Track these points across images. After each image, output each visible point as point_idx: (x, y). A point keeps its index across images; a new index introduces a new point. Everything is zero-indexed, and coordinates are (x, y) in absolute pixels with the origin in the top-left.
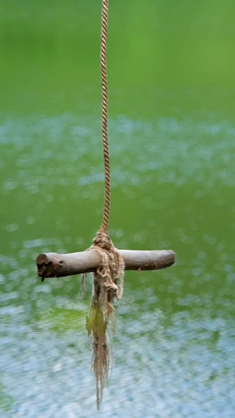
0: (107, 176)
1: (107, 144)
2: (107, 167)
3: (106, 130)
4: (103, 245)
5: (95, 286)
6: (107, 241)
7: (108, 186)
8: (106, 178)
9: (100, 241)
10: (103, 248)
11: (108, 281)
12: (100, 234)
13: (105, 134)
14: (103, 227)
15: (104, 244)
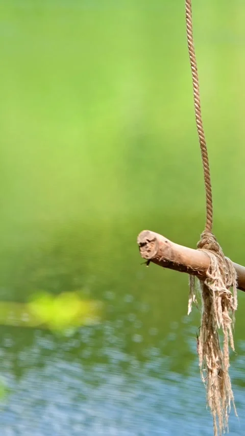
0: (206, 169)
1: (203, 132)
2: (205, 158)
3: (200, 116)
4: (209, 246)
5: (205, 301)
6: (214, 241)
7: (208, 180)
8: (205, 171)
9: (207, 242)
10: (210, 249)
11: (219, 285)
12: (205, 235)
13: (200, 121)
14: (207, 227)
15: (210, 244)
